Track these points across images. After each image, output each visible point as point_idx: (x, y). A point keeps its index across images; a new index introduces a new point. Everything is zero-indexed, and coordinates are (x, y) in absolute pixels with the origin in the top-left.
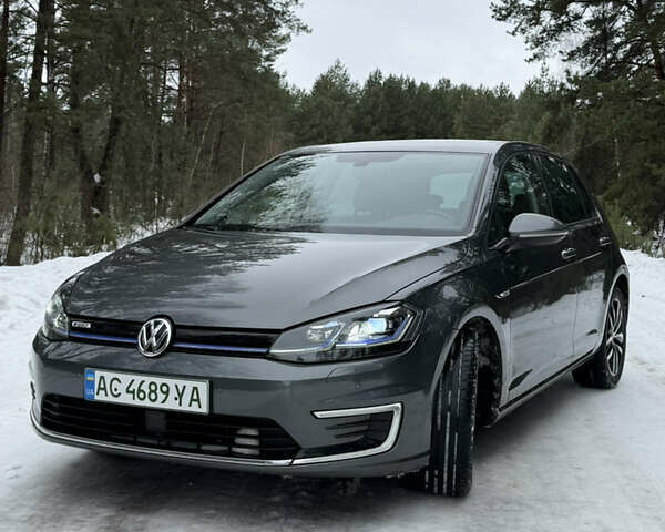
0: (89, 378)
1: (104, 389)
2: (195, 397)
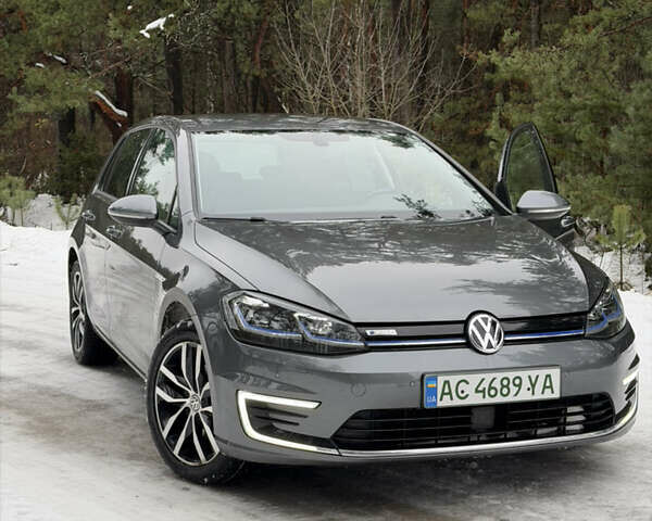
0: (429, 385)
1: (450, 393)
2: (548, 384)
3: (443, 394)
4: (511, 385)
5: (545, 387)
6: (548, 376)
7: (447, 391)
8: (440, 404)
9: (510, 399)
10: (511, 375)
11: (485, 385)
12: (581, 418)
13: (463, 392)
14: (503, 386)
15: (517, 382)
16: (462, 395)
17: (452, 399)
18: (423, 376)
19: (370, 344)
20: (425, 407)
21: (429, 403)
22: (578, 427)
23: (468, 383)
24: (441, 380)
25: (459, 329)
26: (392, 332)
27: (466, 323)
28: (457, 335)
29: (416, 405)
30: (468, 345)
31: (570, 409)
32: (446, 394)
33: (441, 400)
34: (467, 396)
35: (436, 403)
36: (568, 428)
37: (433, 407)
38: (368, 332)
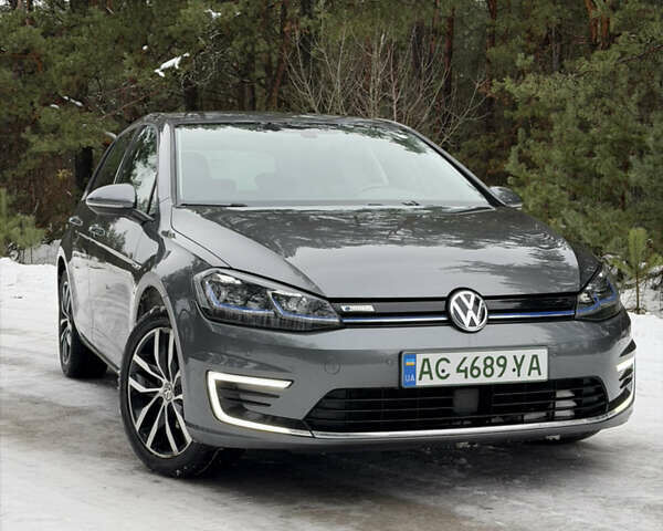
0: (408, 363)
1: (429, 372)
2: (535, 365)
3: (422, 372)
4: (495, 365)
5: (531, 368)
6: (535, 356)
7: (426, 369)
8: (419, 384)
9: (494, 380)
10: (495, 355)
11: (467, 364)
12: (571, 404)
13: (443, 371)
14: (486, 366)
15: (502, 362)
16: (443, 375)
17: (432, 378)
18: (401, 354)
19: (345, 321)
20: (404, 386)
21: (407, 382)
22: (568, 413)
23: (448, 362)
24: (420, 357)
25: (440, 306)
26: (369, 308)
27: (447, 300)
28: (437, 312)
29: (394, 384)
30: (450, 323)
31: (560, 394)
32: (426, 373)
33: (420, 379)
34: (448, 375)
35: (415, 382)
36: (558, 413)
37: (412, 386)
38: (344, 308)
